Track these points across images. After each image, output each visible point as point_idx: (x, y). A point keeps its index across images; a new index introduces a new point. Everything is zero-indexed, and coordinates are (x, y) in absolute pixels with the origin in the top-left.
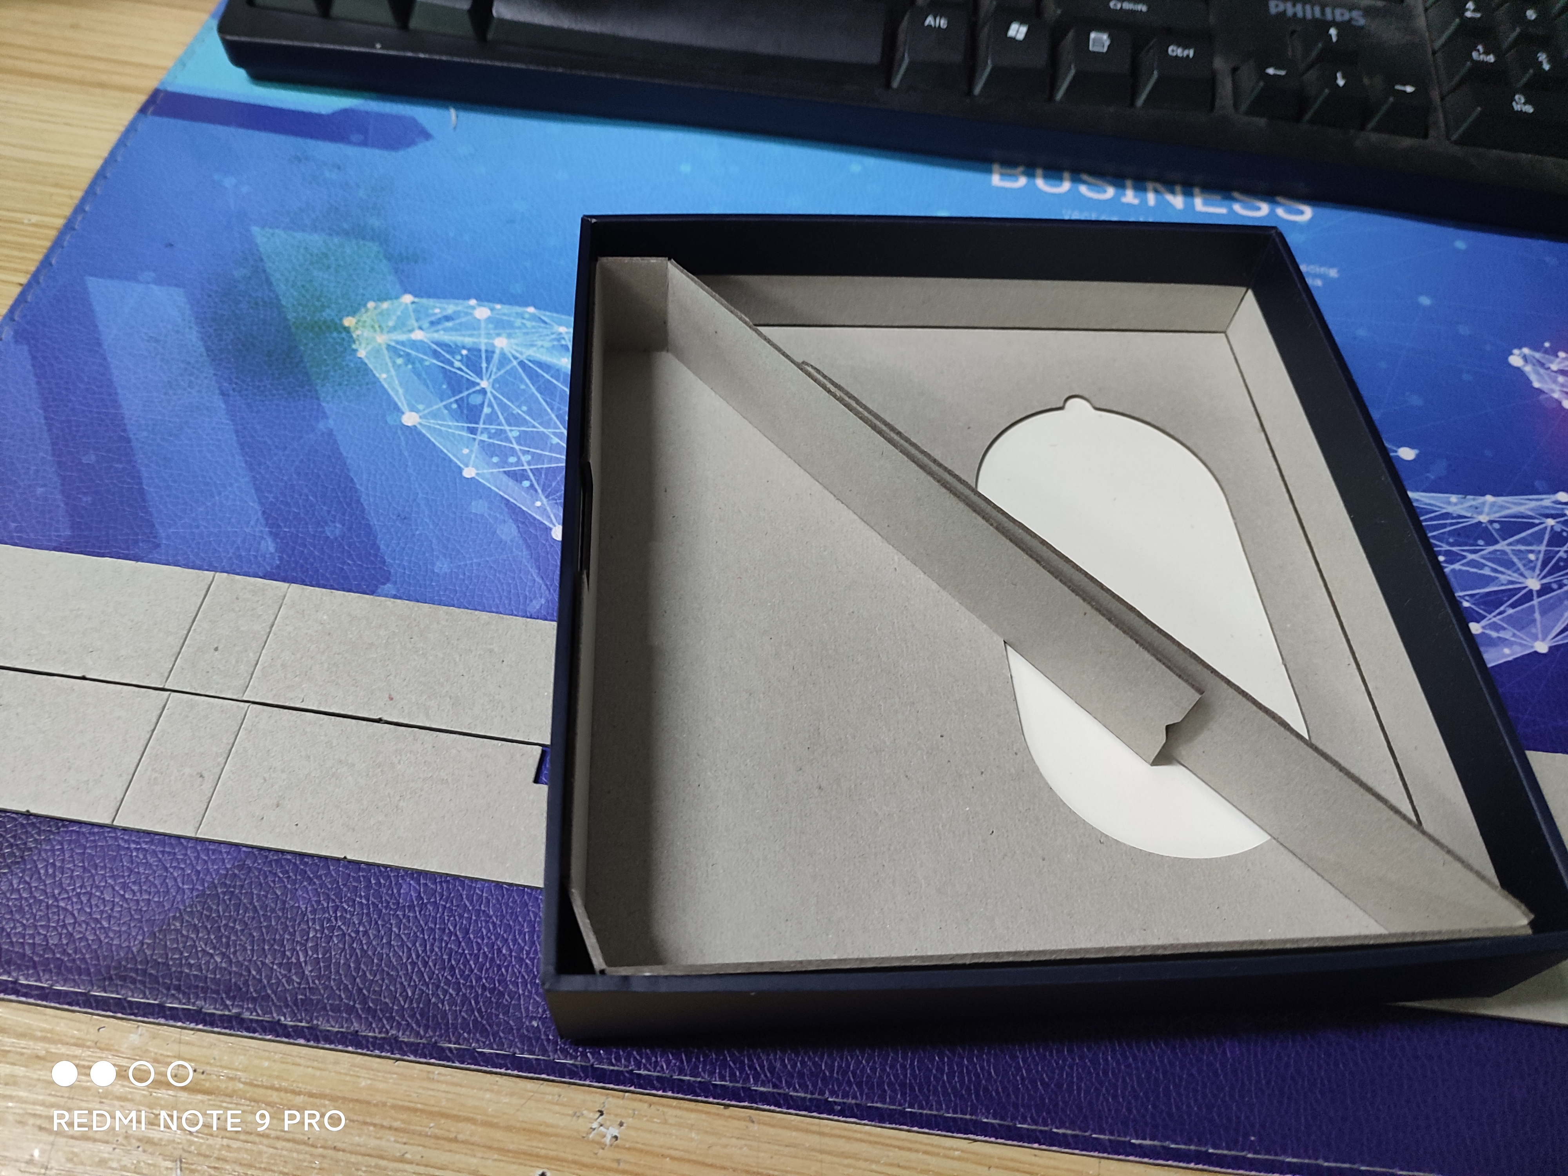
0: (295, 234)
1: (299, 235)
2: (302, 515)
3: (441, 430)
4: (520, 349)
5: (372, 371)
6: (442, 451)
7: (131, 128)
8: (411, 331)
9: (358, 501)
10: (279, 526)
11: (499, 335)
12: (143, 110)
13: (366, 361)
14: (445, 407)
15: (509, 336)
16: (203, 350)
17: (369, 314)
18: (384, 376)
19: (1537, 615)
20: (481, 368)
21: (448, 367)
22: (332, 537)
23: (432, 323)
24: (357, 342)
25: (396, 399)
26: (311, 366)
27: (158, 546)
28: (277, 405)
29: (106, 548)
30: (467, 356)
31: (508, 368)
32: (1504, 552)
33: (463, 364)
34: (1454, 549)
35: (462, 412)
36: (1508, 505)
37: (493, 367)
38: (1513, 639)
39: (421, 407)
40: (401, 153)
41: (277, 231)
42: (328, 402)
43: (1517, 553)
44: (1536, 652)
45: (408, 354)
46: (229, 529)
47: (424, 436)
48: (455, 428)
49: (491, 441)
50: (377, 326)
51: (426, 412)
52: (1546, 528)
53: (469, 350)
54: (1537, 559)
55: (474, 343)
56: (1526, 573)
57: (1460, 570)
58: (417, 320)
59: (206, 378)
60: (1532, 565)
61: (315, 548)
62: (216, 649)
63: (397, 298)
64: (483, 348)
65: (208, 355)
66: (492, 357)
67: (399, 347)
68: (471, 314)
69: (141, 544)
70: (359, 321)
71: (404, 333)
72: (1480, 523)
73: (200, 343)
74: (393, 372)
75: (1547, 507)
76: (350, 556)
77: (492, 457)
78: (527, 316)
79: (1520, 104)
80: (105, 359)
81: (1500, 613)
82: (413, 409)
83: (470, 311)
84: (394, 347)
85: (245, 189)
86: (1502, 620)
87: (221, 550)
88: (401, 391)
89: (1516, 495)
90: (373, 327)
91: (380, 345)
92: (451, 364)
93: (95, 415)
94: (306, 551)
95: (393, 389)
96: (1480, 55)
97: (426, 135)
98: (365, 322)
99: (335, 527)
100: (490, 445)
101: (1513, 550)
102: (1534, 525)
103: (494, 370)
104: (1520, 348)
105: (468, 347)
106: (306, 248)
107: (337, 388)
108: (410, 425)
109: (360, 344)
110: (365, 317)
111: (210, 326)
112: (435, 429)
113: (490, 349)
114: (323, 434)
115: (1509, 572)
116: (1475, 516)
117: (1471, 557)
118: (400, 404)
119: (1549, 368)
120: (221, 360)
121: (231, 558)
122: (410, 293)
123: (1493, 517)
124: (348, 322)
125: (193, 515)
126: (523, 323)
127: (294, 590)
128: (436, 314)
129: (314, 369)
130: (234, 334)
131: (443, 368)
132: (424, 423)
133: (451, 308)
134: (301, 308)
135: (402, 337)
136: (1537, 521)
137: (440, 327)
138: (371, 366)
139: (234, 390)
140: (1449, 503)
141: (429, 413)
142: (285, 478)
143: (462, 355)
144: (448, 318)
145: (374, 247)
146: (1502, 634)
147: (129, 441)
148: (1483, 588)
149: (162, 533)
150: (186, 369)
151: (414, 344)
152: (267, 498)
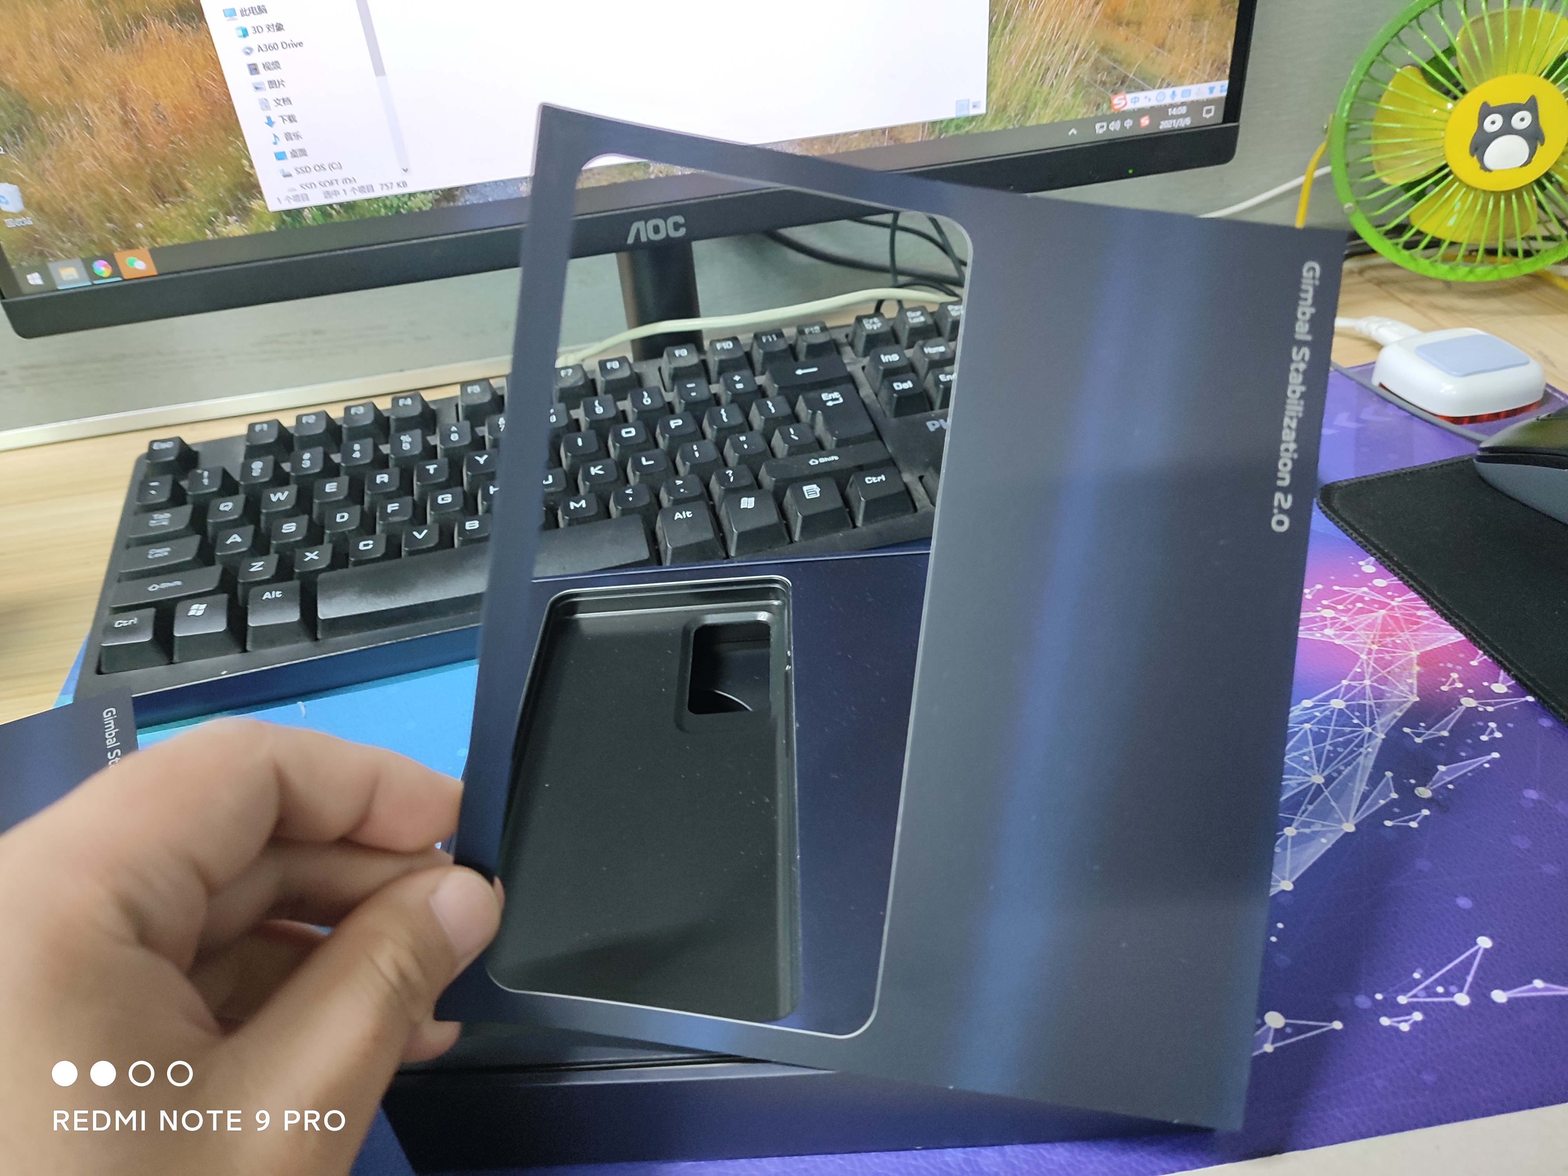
19: (1333, 803)
38: (1324, 829)
44: (1347, 834)
52: (1306, 732)
54: (1311, 758)
56: (1308, 772)
60: (1309, 764)
75: (1299, 716)
81: (1303, 813)
102: (1297, 732)
136: (1296, 729)
146: (1315, 828)
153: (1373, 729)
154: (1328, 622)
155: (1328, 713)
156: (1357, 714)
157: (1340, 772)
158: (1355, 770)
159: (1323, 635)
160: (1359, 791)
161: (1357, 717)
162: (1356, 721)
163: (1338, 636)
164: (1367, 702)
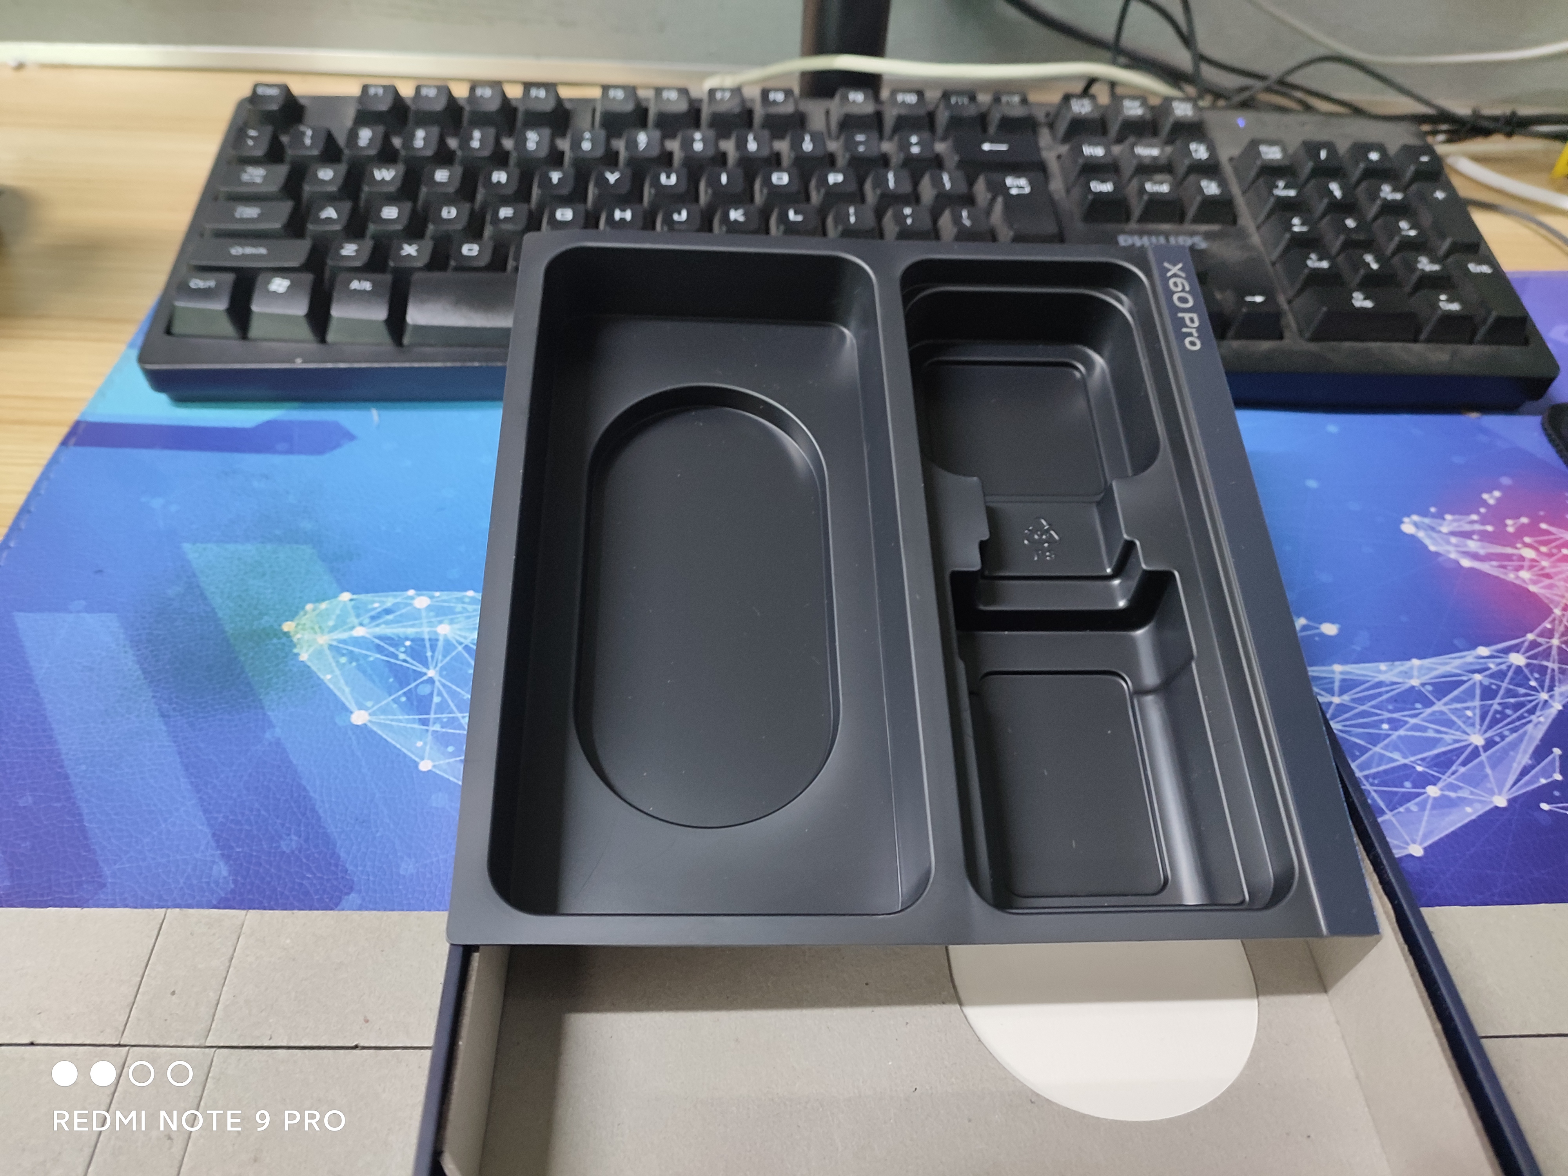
0: (228, 546)
1: (231, 547)
2: (255, 832)
3: (391, 726)
4: (463, 634)
5: (316, 673)
6: (395, 747)
7: (54, 461)
8: (353, 628)
9: (313, 810)
10: (231, 847)
11: (441, 622)
12: (65, 443)
13: (309, 664)
14: (395, 701)
15: (452, 622)
16: (139, 672)
17: (307, 616)
18: (329, 677)
19: (1488, 770)
20: (426, 657)
21: (392, 660)
22: (288, 851)
23: (373, 618)
24: (298, 646)
25: (343, 699)
26: (253, 676)
27: (103, 885)
28: (221, 720)
29: (48, 895)
30: (410, 646)
31: (454, 654)
32: (1442, 713)
33: (408, 655)
34: (1396, 715)
35: (412, 704)
36: (1434, 666)
37: (439, 655)
38: (1471, 797)
39: (369, 704)
40: (327, 456)
41: (209, 545)
42: (273, 710)
43: (1455, 711)
44: (1497, 807)
45: (351, 652)
46: (178, 857)
47: (375, 733)
48: (406, 721)
49: (444, 730)
50: (317, 627)
51: (375, 708)
52: (1474, 684)
53: (412, 640)
54: (1474, 714)
55: (417, 633)
56: (1468, 730)
57: (1406, 736)
58: (358, 616)
59: (144, 701)
60: (1471, 721)
61: (271, 865)
62: (173, 993)
63: (335, 596)
64: (426, 637)
65: (146, 678)
66: (436, 645)
67: (341, 645)
68: (411, 604)
69: (85, 886)
70: (298, 624)
71: (345, 631)
72: (1413, 687)
73: (137, 666)
74: (338, 672)
75: (1471, 664)
76: (309, 870)
77: (447, 747)
78: (467, 600)
79: (1360, 301)
80: (38, 695)
81: (1453, 773)
82: (361, 707)
83: (409, 601)
84: (336, 646)
85: (173, 508)
86: (1456, 779)
87: (170, 881)
88: (347, 690)
89: (1441, 655)
90: (313, 628)
91: (321, 646)
92: (396, 657)
93: (30, 755)
94: (261, 870)
95: (339, 689)
96: (1314, 262)
97: (351, 437)
98: (304, 624)
99: (291, 840)
100: (444, 734)
101: (1450, 709)
102: (1464, 682)
103: (440, 657)
104: (1409, 516)
105: (412, 637)
106: (239, 559)
107: (281, 694)
108: (359, 723)
109: (302, 648)
110: (304, 620)
111: (146, 648)
112: (386, 725)
113: (433, 637)
114: (270, 744)
115: (1452, 731)
116: (1407, 680)
117: (1413, 721)
118: (347, 704)
119: (1440, 532)
120: (159, 680)
121: (182, 888)
122: (348, 591)
123: (1425, 679)
124: (287, 627)
125: (139, 847)
126: (463, 608)
127: (253, 916)
128: (376, 608)
129: (256, 679)
130: (172, 652)
131: (388, 662)
132: (374, 720)
133: (390, 601)
134: (238, 619)
135: (344, 636)
136: (1464, 678)
137: (381, 621)
138: (314, 668)
139: (174, 709)
140: (1380, 672)
141: (378, 709)
142: (235, 795)
143: (406, 647)
144: (388, 611)
145: (308, 550)
146: (1461, 794)
147: (67, 777)
148: (1430, 750)
149: (107, 871)
150: (122, 695)
151: (357, 642)
152: (216, 818)
153: (1551, 697)
154: (1526, 564)
155: (1504, 667)
156: (1537, 675)
157: (1503, 738)
158: (1521, 739)
159: (1518, 577)
160: (1520, 763)
161: (1536, 679)
162: (1533, 683)
163: (1535, 583)
164: (1550, 665)
